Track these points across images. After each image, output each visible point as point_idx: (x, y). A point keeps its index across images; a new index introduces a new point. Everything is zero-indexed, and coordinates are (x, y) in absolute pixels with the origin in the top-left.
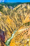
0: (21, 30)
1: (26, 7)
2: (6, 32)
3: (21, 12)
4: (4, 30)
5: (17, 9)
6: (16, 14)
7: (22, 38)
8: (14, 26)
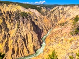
0: (55, 30)
1: (62, 9)
2: (43, 30)
3: (57, 13)
4: (41, 28)
5: (54, 11)
6: (52, 15)
7: (56, 36)
8: (50, 25)
